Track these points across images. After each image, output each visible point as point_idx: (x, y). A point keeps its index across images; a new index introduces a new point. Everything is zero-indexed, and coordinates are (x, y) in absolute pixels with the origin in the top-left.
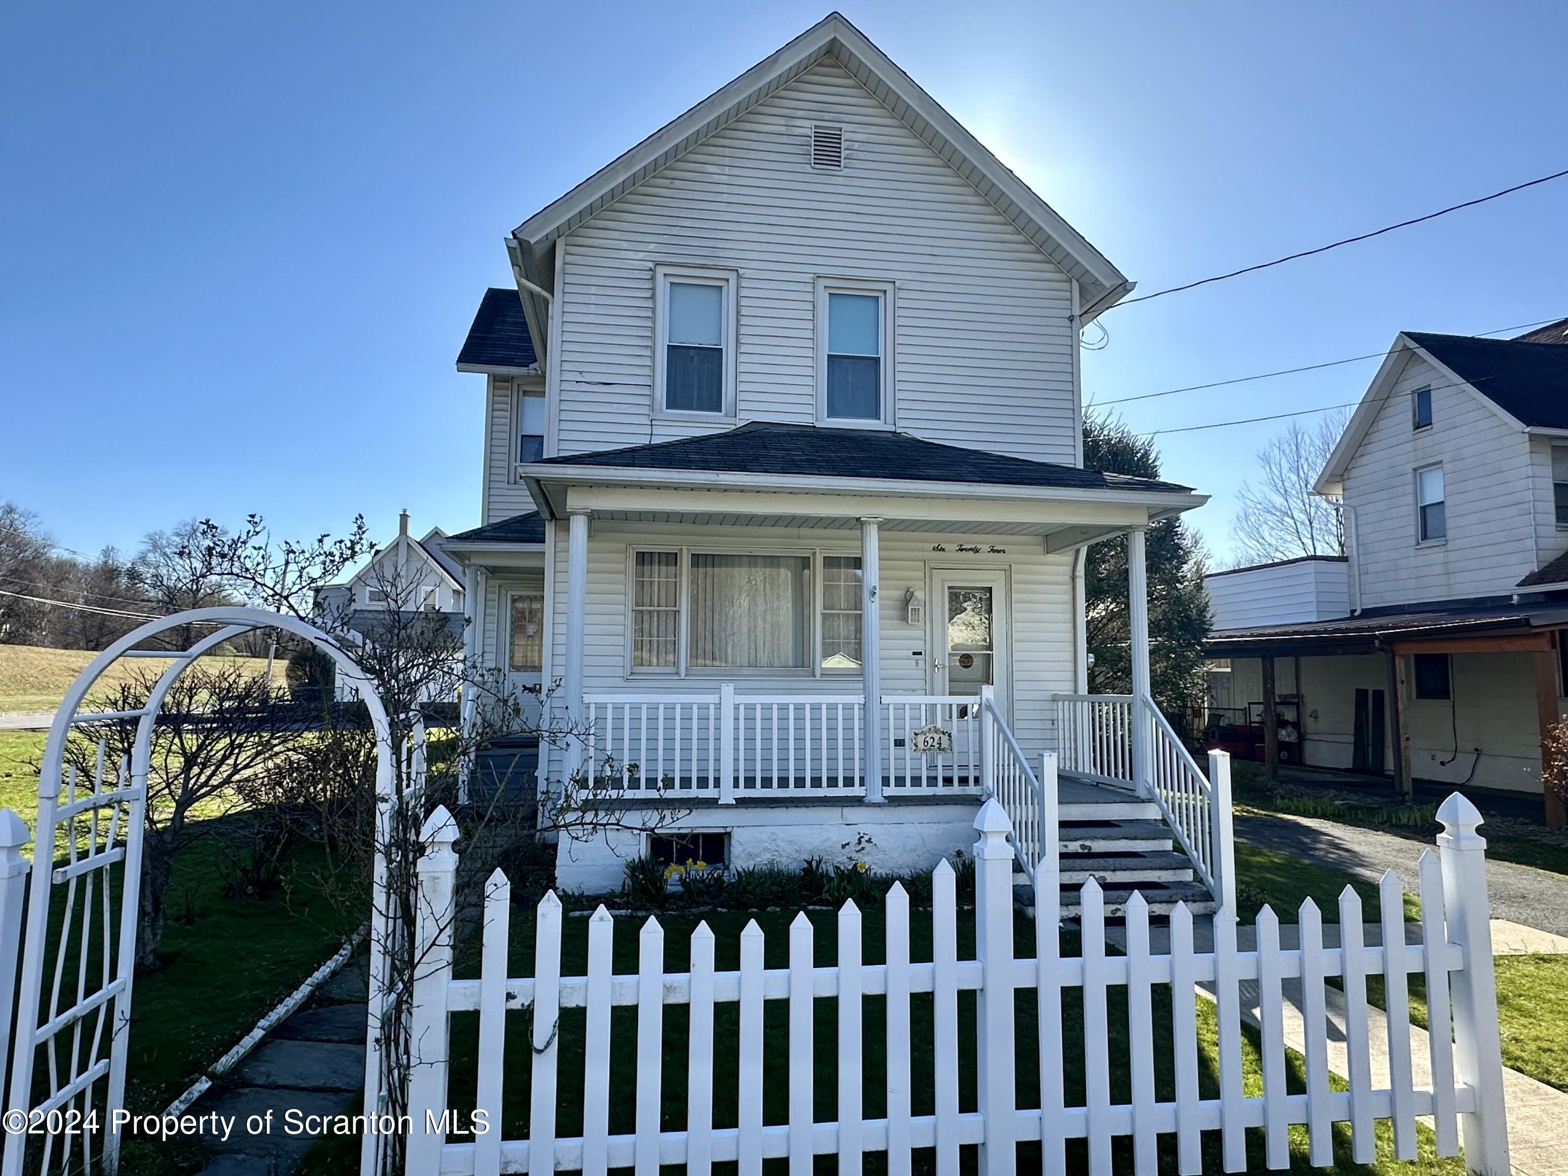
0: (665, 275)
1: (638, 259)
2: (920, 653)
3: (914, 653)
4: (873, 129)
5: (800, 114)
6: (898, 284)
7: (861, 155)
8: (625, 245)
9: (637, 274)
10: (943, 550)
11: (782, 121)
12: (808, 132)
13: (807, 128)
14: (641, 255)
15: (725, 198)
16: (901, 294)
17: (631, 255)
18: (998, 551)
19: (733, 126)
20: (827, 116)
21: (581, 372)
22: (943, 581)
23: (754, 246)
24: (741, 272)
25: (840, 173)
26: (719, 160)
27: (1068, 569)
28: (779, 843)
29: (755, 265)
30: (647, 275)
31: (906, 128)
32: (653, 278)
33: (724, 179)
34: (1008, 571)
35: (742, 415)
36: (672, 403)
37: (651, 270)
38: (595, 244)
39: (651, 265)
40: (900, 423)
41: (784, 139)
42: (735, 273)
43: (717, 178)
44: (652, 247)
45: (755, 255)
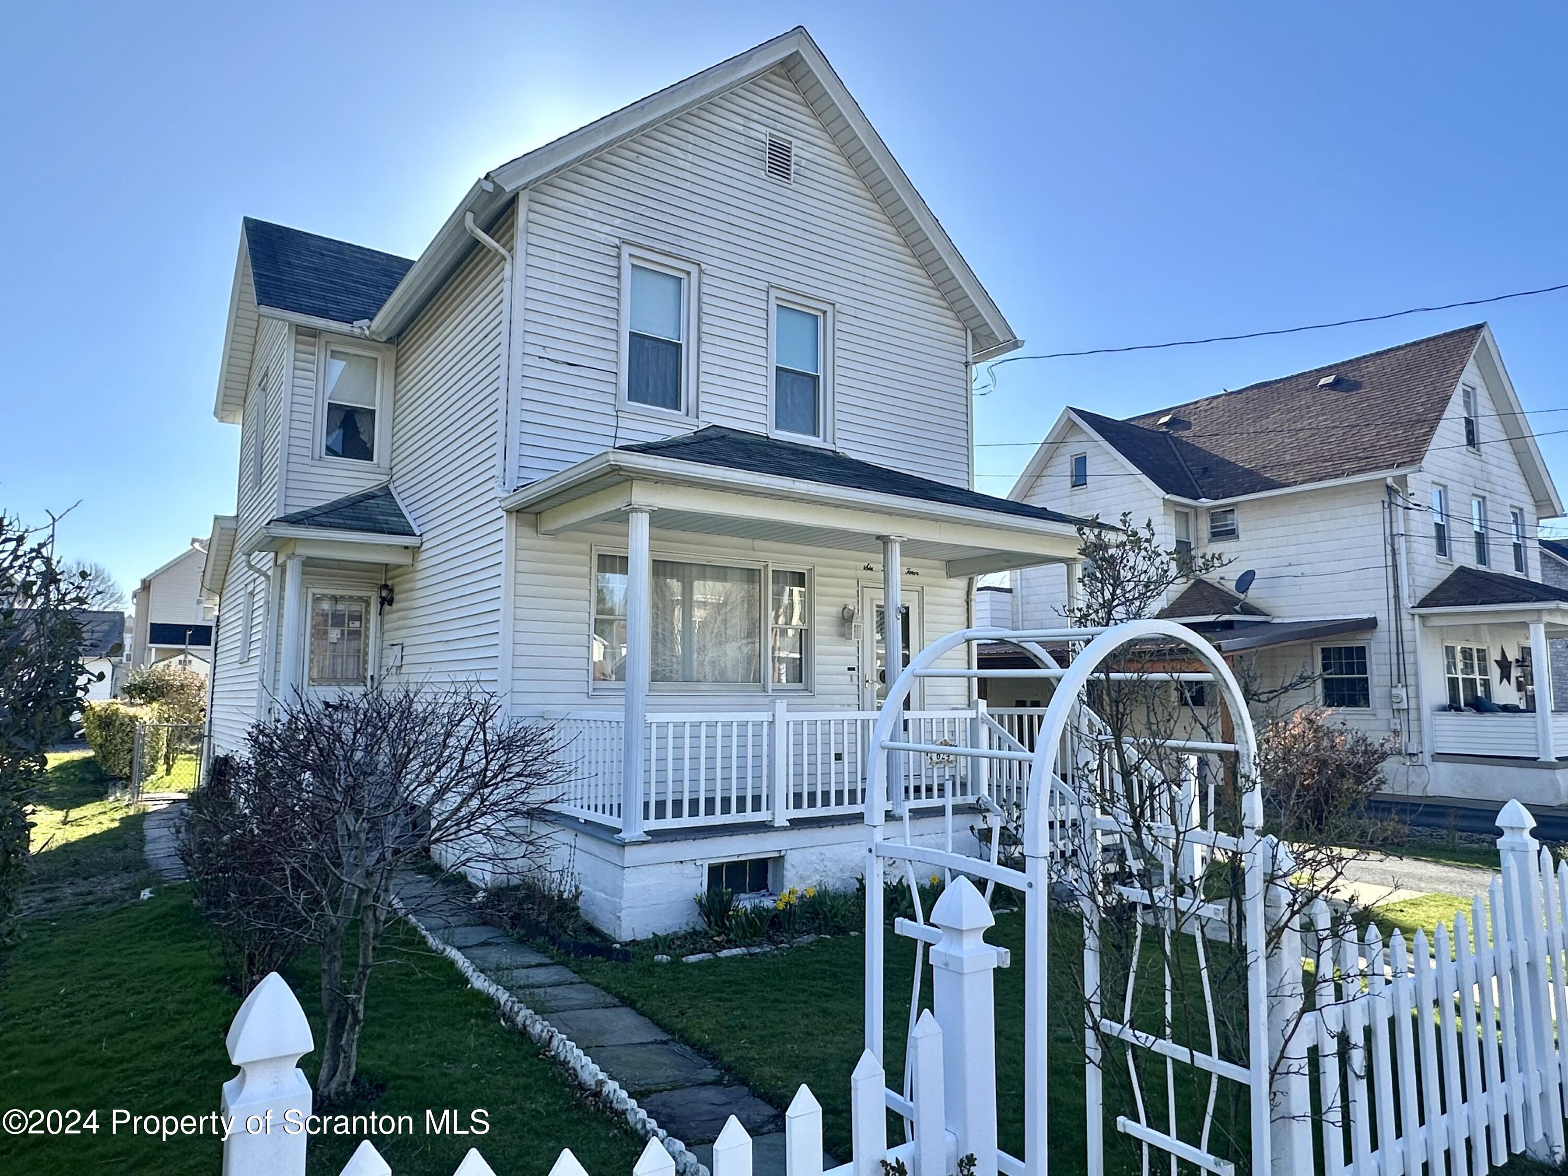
0: (630, 255)
1: (604, 233)
2: (853, 669)
3: (849, 669)
4: (816, 150)
5: (756, 117)
6: (837, 306)
7: (807, 173)
8: (590, 214)
9: (602, 249)
10: (871, 569)
11: (740, 120)
12: (763, 138)
13: (762, 133)
14: (607, 229)
15: (687, 186)
16: (839, 317)
17: (597, 226)
18: (913, 573)
19: (695, 112)
20: (779, 126)
21: (544, 347)
22: (872, 600)
23: (715, 243)
24: (703, 266)
25: (790, 186)
26: (683, 145)
27: (963, 593)
28: (826, 863)
29: (716, 262)
30: (614, 252)
31: (844, 156)
32: (618, 257)
33: (688, 166)
34: (921, 593)
35: (702, 417)
36: (634, 395)
37: (617, 247)
38: (559, 206)
39: (617, 241)
40: (839, 443)
41: (742, 139)
42: (697, 267)
43: (681, 164)
44: (617, 222)
45: (716, 253)
